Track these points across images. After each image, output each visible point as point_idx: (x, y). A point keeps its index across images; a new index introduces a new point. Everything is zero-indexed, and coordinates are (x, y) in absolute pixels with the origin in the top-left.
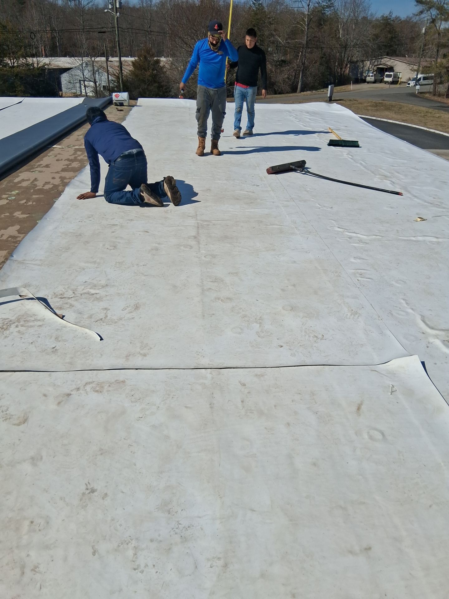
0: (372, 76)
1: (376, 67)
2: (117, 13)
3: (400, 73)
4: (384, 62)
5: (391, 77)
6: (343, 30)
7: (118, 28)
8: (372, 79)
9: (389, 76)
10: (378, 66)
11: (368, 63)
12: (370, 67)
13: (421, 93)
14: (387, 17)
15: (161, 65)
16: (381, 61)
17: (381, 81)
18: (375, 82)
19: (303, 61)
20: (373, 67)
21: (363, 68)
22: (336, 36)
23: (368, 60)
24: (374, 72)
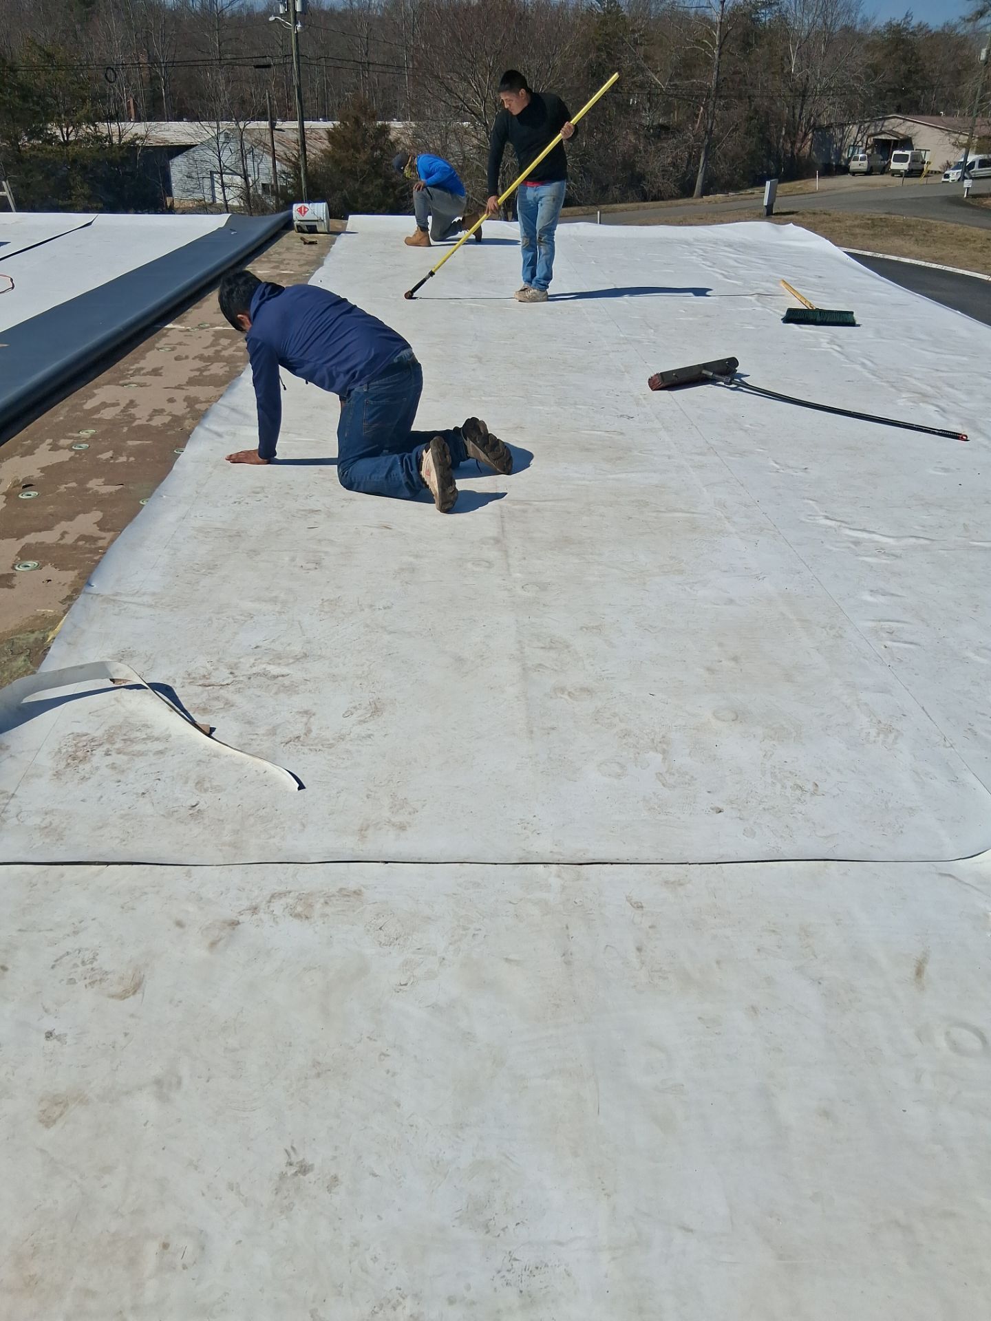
0: (862, 159)
1: (872, 138)
2: (296, 23)
3: (927, 152)
4: (891, 127)
5: (906, 162)
6: (800, 56)
7: (298, 56)
8: (864, 165)
9: (902, 159)
10: (876, 137)
11: (855, 129)
12: (858, 139)
13: (975, 196)
14: (899, 25)
15: (390, 137)
16: (883, 126)
17: (884, 170)
18: (868, 173)
19: (709, 127)
20: (865, 138)
21: (841, 140)
22: (783, 69)
23: (855, 123)
24: (866, 149)
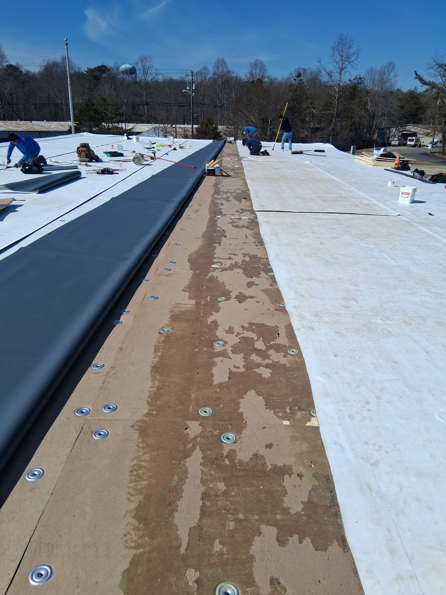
0: (396, 140)
1: (401, 133)
2: (192, 92)
3: (423, 138)
4: (408, 129)
6: (372, 102)
7: (193, 103)
8: (397, 143)
9: (412, 140)
11: (394, 129)
13: (433, 153)
14: (413, 91)
15: (218, 130)
16: (405, 128)
17: (405, 145)
18: (399, 145)
19: (334, 128)
20: (398, 132)
21: (389, 134)
22: (365, 107)
24: (399, 137)
